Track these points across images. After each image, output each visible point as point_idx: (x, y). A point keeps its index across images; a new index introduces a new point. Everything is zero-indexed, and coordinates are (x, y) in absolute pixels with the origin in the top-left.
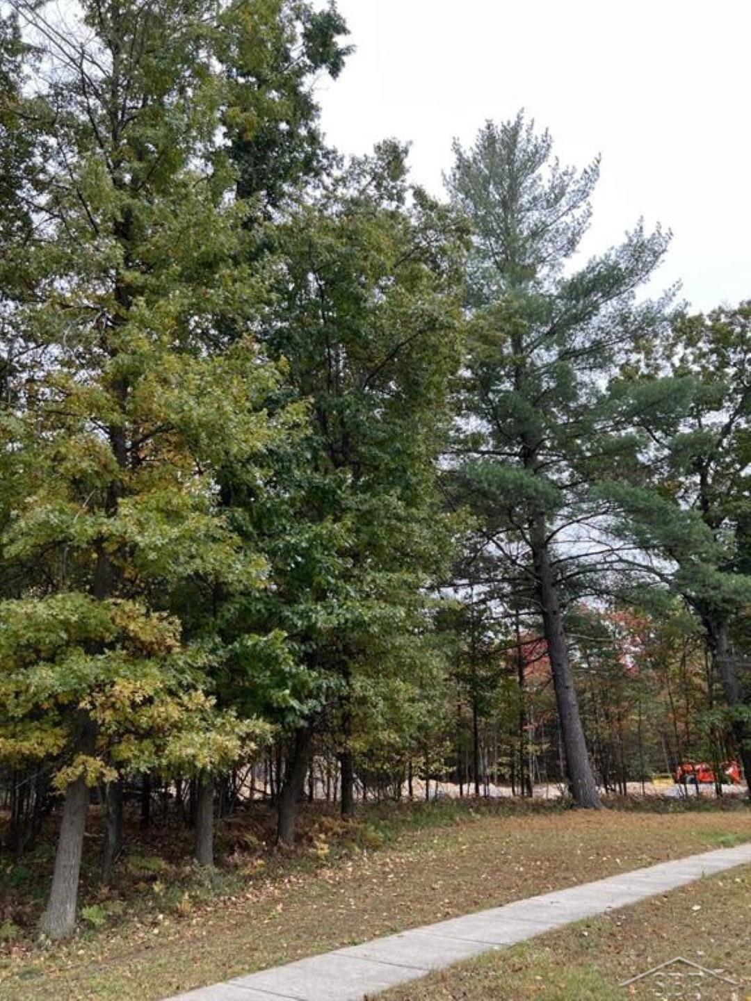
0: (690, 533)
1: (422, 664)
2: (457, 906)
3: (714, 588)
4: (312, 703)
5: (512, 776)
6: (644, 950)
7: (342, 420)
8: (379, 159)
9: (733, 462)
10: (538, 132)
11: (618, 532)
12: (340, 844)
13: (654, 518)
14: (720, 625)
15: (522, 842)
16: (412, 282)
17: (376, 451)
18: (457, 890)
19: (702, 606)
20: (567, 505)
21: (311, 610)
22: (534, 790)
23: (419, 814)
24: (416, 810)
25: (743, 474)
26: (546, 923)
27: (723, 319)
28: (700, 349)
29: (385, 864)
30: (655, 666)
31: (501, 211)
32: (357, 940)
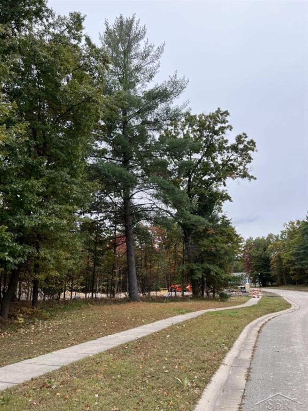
0: (182, 198)
1: (73, 244)
2: (77, 341)
3: (188, 220)
4: (20, 259)
5: (107, 290)
6: (147, 352)
7: (44, 135)
8: (71, 19)
9: (200, 174)
10: (141, 25)
11: (157, 196)
12: (29, 318)
13: (170, 192)
14: (189, 234)
15: (107, 315)
16: (81, 78)
17: (58, 152)
18: (78, 334)
19: (184, 226)
20: (139, 184)
21: (22, 218)
22: (115, 295)
23: (66, 305)
24: (65, 304)
25: (203, 179)
26: (112, 345)
27: (203, 118)
28: (194, 128)
29: (49, 326)
30: (166, 248)
31: (123, 56)
32: (31, 357)
